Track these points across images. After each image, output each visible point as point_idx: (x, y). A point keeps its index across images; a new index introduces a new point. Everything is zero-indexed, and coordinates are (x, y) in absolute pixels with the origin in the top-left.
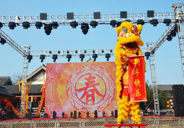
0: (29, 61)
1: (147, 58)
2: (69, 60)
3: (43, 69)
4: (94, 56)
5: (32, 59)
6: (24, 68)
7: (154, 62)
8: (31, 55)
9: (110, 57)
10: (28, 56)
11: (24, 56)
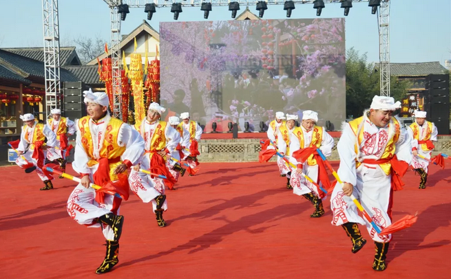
0: (123, 18)
1: (372, 11)
2: (206, 16)
3: (144, 31)
4: (260, 6)
5: (128, 12)
6: (114, 32)
7: (388, 20)
8: (126, 5)
9: (294, 8)
10: (119, 7)
11: (111, 7)
